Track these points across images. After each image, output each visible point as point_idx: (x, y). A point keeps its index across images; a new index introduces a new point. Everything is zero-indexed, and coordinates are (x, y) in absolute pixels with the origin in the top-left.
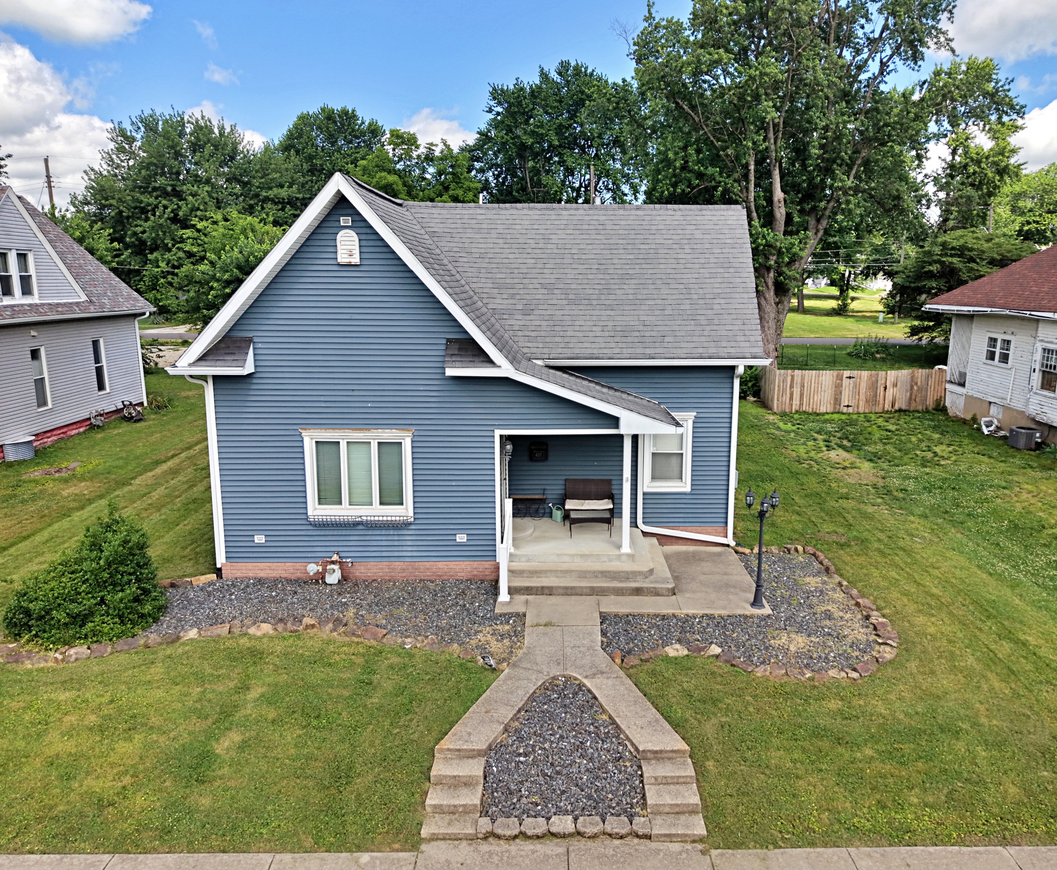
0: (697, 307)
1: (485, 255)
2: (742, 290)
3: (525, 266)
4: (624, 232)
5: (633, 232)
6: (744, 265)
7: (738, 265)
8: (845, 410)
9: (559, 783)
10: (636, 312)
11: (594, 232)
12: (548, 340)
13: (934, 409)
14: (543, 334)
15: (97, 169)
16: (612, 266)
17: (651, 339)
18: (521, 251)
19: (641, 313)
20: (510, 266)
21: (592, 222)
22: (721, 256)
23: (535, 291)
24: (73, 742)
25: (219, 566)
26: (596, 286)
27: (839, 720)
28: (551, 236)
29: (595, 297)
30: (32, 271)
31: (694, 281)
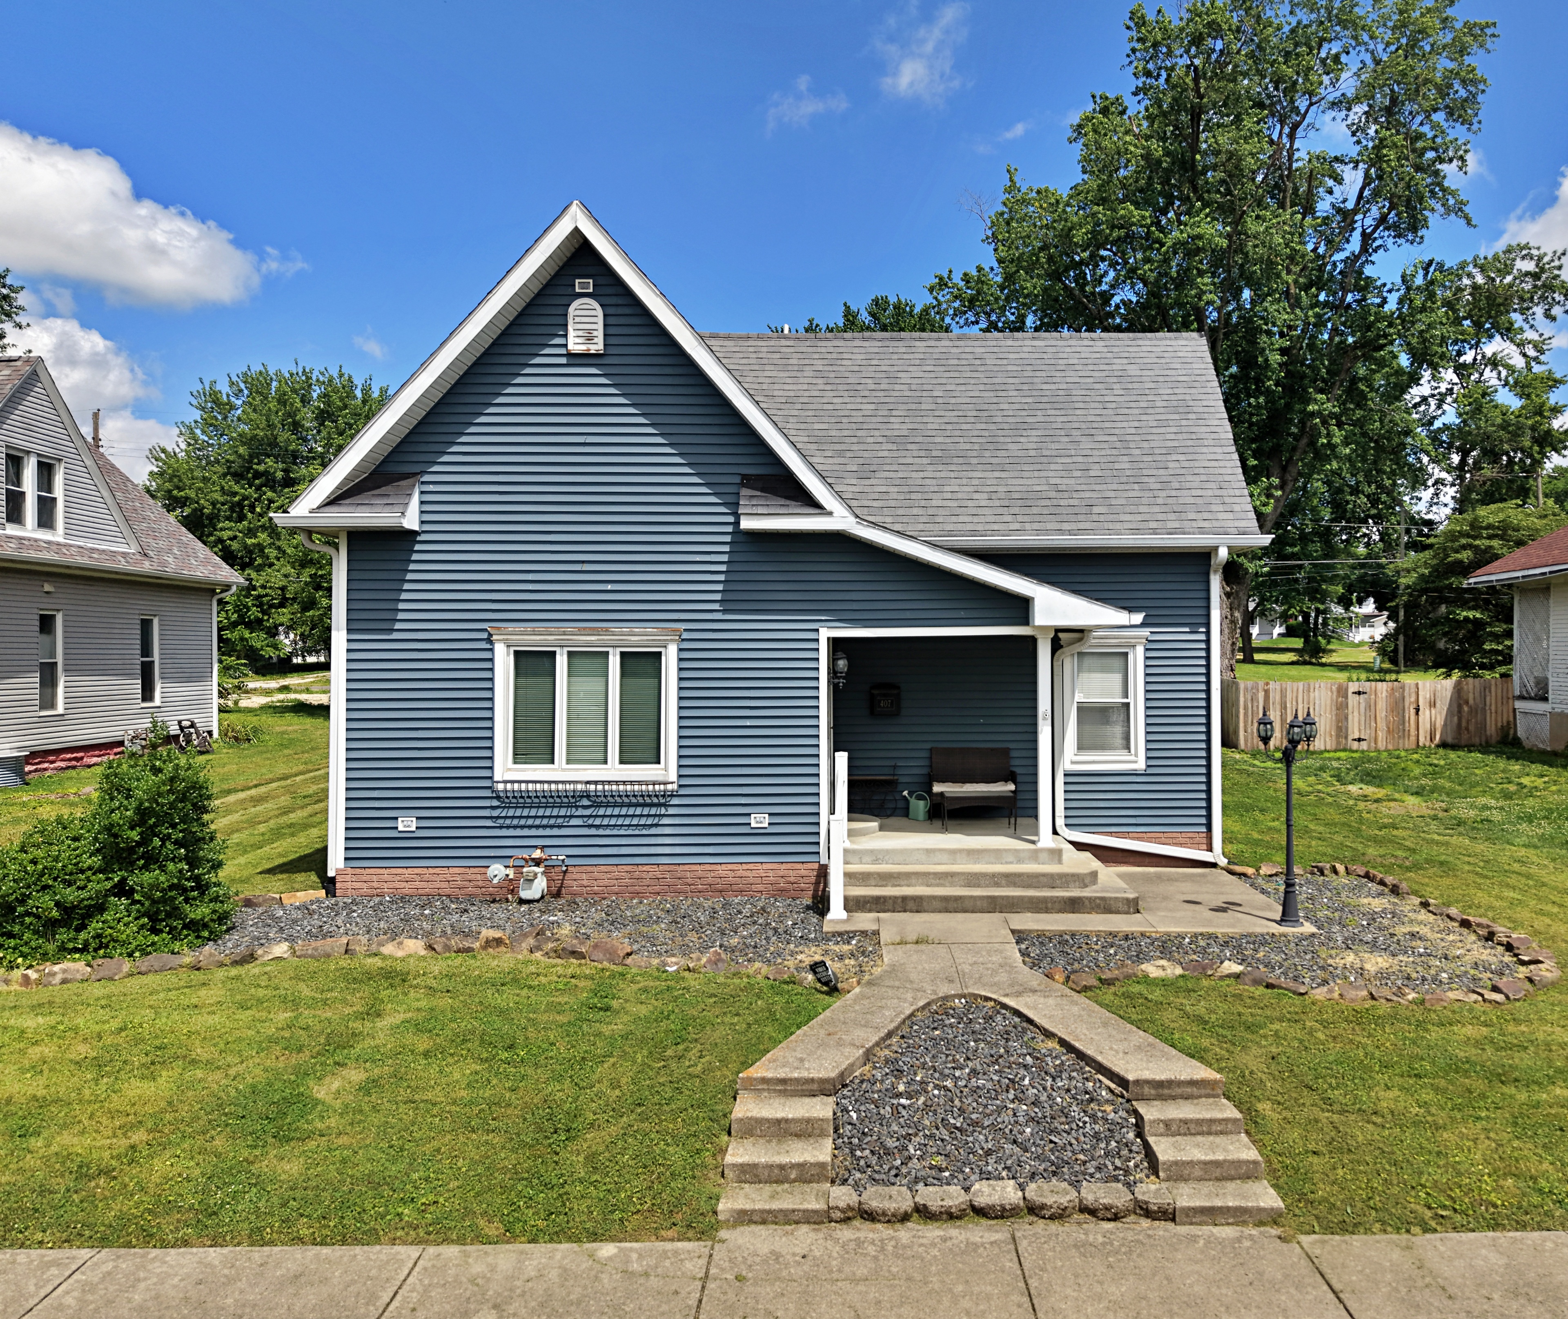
0: (1142, 465)
1: (795, 400)
2: (1212, 443)
3: (860, 413)
4: (1015, 368)
5: (1029, 368)
6: (1212, 410)
7: (1201, 410)
8: (1355, 746)
9: (982, 1139)
10: (1042, 474)
11: (968, 368)
12: (901, 512)
13: (1499, 742)
14: (892, 503)
15: (170, 449)
16: (999, 413)
17: (1070, 510)
18: (852, 393)
19: (1051, 474)
20: (836, 413)
21: (964, 356)
22: (1173, 397)
23: (877, 447)
24: (42, 1081)
25: (331, 873)
26: (974, 440)
27: (1489, 1051)
28: (900, 375)
29: (975, 454)
30: (58, 491)
31: (1133, 431)
